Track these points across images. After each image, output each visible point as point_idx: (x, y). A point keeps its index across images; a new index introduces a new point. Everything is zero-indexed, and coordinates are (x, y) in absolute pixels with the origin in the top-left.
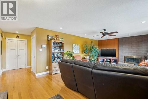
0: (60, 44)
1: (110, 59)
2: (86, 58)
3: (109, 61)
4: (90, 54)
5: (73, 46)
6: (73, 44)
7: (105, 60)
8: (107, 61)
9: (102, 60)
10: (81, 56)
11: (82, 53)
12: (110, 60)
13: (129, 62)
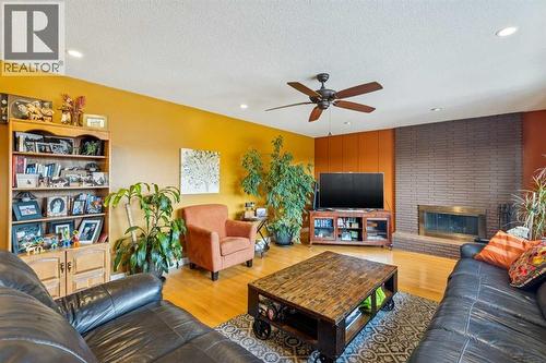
0: (91, 148)
1: (359, 220)
2: (249, 214)
3: (355, 226)
4: (270, 197)
5: (183, 161)
6: (184, 151)
7: (340, 222)
8: (348, 227)
9: (325, 223)
10: (224, 207)
11: (237, 192)
12: (361, 225)
13: (439, 233)
